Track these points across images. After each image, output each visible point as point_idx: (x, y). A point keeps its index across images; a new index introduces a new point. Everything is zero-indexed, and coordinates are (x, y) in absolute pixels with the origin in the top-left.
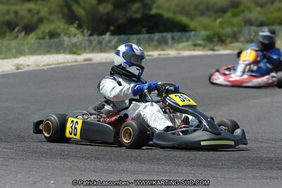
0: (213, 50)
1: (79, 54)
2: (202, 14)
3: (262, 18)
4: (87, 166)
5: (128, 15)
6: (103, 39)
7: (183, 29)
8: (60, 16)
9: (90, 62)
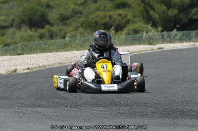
1: (154, 45)
4: (160, 122)
5: (189, 17)
6: (172, 34)
8: (141, 18)
9: (162, 50)
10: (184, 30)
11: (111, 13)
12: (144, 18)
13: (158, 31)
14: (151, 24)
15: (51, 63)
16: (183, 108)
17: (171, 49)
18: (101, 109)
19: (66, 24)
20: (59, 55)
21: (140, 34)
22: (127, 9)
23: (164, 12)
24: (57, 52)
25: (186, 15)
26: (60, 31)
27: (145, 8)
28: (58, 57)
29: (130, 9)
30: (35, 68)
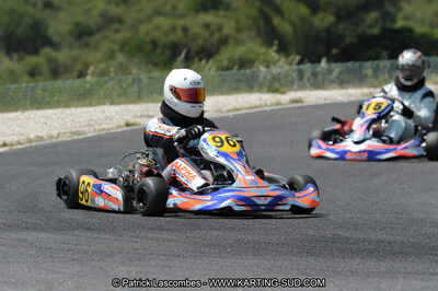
1: (283, 93)
5: (360, 30)
8: (254, 33)
9: (300, 105)
10: (348, 61)
11: (188, 22)
12: (259, 34)
13: (290, 64)
14: (275, 48)
15: (55, 133)
16: (347, 234)
17: (319, 103)
18: (165, 235)
19: (87, 45)
20: (72, 115)
22: (221, 12)
23: (303, 20)
24: (67, 106)
25: (352, 27)
26: (75, 60)
27: (261, 11)
28: (70, 118)
29: (229, 13)
30: (19, 143)
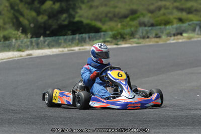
0: (117, 44)
1: (23, 51)
2: (111, 19)
3: (152, 21)
5: (59, 22)
7: (97, 30)
8: (11, 25)
9: (31, 56)
10: (53, 36)
12: (14, 24)
13: (27, 37)
21: (10, 41)
23: (34, 18)
27: (14, 14)
